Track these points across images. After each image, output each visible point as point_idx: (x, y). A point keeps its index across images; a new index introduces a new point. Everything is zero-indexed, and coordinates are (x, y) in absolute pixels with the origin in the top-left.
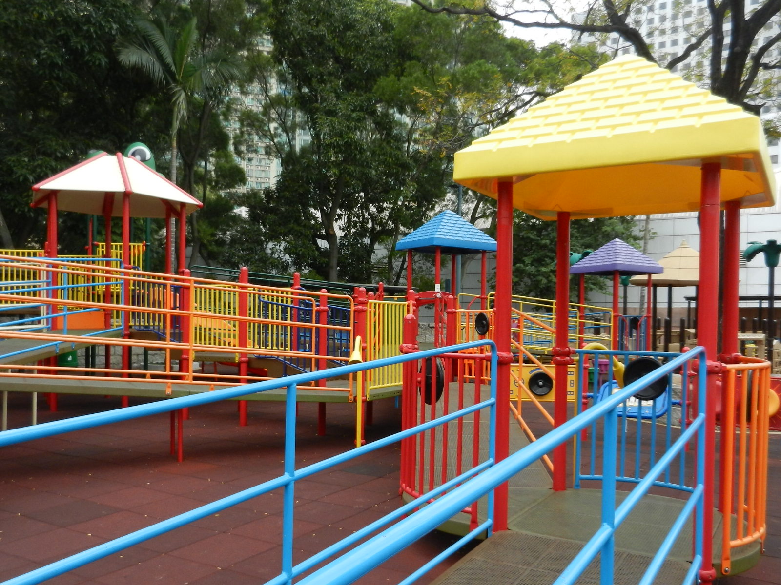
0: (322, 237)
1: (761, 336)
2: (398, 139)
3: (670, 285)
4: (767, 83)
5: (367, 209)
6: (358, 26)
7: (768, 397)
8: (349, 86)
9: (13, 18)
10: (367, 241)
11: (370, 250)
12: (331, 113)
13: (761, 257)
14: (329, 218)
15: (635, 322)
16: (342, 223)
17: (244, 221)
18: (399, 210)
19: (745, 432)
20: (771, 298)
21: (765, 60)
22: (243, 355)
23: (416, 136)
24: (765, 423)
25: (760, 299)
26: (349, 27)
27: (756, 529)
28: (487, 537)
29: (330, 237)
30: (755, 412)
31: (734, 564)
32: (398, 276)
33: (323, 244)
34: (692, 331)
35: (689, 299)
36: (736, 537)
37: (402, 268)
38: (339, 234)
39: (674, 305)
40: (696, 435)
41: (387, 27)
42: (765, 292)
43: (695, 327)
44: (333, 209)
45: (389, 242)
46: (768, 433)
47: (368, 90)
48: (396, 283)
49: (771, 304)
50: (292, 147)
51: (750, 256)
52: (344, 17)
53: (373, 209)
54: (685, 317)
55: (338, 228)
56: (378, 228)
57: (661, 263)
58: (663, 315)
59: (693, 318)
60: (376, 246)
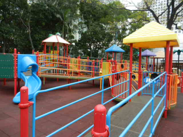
0: (89, 49)
1: (176, 69)
2: (104, 30)
3: (157, 58)
4: (179, 19)
5: (97, 43)
6: (97, 9)
7: (177, 80)
8: (95, 20)
9: (36, 10)
10: (97, 49)
11: (98, 51)
12: (91, 25)
13: (176, 53)
14: (90, 45)
15: (150, 66)
16: (93, 46)
17: (74, 46)
18: (104, 43)
19: (173, 87)
20: (179, 61)
21: (178, 14)
22: (79, 71)
23: (107, 29)
24: (177, 85)
25: (176, 61)
26: (95, 9)
27: (174, 102)
28: (127, 102)
29: (90, 49)
30: (175, 83)
31: (170, 108)
32: (103, 56)
33: (89, 50)
34: (162, 67)
35: (161, 61)
36: (171, 103)
37: (104, 55)
38: (92, 48)
39: (158, 62)
40: (164, 86)
41: (102, 9)
42: (177, 60)
43: (162, 66)
44: (91, 44)
45: (102, 50)
46: (177, 87)
47: (99, 21)
48: (103, 58)
49: (179, 62)
50: (83, 31)
51: (174, 53)
52: (94, 7)
53: (98, 43)
54: (160, 65)
55: (92, 47)
56: (99, 47)
57: (156, 54)
58: (156, 64)
59: (162, 65)
60: (99, 50)
